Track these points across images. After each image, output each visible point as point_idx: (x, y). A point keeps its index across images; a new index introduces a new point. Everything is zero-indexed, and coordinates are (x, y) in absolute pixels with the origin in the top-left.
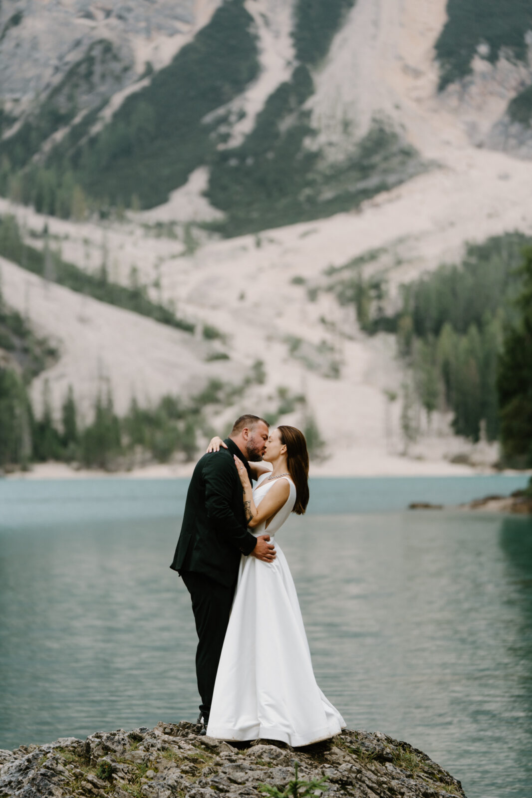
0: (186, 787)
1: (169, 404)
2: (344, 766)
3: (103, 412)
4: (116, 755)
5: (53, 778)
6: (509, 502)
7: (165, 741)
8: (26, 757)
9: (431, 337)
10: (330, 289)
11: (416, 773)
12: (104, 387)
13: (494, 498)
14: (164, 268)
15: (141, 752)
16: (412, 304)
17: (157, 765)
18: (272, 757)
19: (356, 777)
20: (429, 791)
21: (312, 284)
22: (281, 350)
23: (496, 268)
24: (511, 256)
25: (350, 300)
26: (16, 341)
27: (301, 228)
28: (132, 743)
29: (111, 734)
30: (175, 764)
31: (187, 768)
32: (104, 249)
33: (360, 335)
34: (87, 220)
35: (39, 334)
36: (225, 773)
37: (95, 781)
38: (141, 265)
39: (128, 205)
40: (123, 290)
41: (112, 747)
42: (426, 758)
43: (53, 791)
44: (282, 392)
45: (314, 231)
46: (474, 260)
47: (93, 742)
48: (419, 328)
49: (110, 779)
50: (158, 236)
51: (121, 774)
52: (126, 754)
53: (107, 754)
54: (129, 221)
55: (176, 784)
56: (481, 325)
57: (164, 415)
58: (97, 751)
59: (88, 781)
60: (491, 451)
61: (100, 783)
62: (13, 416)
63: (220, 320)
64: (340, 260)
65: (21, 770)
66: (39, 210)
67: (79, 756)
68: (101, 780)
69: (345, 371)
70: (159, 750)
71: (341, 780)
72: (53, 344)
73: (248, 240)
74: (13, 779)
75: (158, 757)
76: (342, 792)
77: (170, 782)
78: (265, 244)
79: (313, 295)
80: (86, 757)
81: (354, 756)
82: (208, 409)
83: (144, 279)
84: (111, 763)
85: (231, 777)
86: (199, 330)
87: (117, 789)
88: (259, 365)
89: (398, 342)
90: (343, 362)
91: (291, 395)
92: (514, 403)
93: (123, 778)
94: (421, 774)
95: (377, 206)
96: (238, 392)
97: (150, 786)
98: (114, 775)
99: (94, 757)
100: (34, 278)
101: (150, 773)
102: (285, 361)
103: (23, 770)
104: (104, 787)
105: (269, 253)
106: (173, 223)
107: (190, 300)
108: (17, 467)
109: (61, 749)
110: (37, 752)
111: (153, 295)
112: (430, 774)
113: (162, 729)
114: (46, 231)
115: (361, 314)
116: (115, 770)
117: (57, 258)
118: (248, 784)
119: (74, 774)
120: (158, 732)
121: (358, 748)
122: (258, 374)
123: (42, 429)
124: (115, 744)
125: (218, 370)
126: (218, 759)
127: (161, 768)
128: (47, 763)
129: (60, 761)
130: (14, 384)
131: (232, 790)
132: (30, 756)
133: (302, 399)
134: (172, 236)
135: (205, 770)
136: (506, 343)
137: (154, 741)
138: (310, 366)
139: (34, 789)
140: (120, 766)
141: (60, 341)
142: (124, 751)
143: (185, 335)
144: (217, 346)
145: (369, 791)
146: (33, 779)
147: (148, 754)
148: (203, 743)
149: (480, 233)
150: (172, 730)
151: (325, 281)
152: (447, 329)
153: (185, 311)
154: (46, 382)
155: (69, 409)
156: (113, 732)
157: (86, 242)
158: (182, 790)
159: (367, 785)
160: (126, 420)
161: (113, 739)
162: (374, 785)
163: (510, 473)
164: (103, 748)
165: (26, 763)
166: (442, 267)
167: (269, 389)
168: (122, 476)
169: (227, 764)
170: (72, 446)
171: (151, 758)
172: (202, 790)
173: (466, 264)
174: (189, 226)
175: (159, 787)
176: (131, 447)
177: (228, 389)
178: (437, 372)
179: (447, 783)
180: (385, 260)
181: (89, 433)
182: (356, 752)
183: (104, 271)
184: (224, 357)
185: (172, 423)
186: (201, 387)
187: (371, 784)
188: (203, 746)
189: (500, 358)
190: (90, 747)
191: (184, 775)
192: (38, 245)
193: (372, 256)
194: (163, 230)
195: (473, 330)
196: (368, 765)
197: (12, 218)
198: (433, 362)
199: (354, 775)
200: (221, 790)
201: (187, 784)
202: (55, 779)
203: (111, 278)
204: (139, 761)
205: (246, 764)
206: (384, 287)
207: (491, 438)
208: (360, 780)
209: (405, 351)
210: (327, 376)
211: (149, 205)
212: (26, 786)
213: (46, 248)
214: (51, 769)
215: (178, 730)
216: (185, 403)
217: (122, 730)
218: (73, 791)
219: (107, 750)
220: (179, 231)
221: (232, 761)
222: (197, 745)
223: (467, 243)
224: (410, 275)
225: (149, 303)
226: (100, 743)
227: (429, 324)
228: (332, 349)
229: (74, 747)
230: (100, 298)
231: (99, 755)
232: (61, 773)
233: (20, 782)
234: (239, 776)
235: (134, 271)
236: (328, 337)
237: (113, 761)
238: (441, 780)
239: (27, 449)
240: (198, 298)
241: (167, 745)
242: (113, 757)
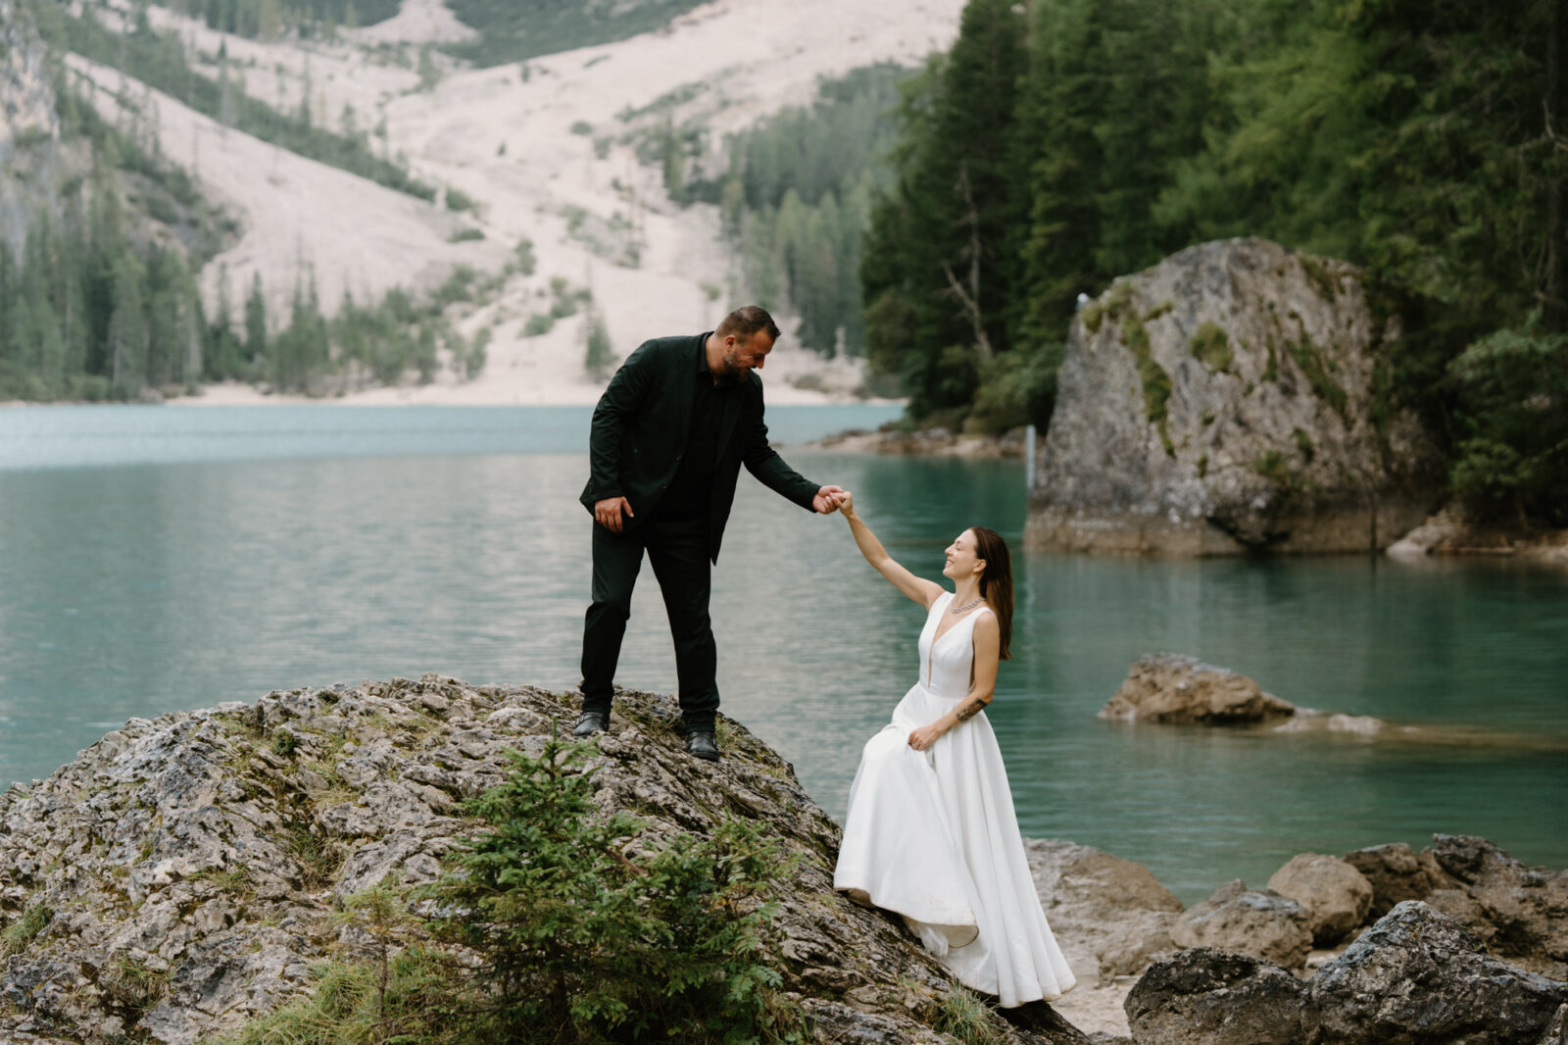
0: (400, 765)
1: (397, 300)
2: (624, 735)
3: (303, 311)
4: (299, 723)
5: (210, 755)
6: (877, 438)
7: (370, 704)
8: (172, 727)
9: (768, 209)
10: (627, 140)
11: (728, 751)
12: (306, 277)
13: (855, 433)
14: (391, 108)
15: (335, 717)
16: (743, 161)
17: (358, 736)
18: (523, 724)
19: (643, 749)
20: (747, 774)
21: (601, 134)
22: (557, 226)
23: (861, 114)
24: (882, 97)
25: (656, 157)
26: (180, 211)
27: (586, 54)
28: (323, 705)
29: (294, 693)
30: (385, 734)
31: (402, 738)
32: (306, 79)
33: (669, 207)
34: (282, 38)
35: (214, 202)
36: (455, 744)
37: (270, 757)
38: (357, 104)
39: (341, 20)
40: (333, 138)
41: (295, 710)
42: (742, 731)
43: (210, 772)
44: (558, 286)
45: (606, 58)
46: (830, 102)
47: (267, 704)
48: (752, 198)
49: (291, 754)
50: (383, 64)
51: (307, 748)
52: (314, 721)
53: (287, 720)
54: (342, 42)
55: (385, 761)
56: (838, 193)
57: (390, 315)
58: (272, 716)
59: (260, 758)
60: (851, 371)
61: (277, 760)
62: (175, 317)
63: (470, 183)
64: (640, 101)
65: (164, 745)
66: (212, 25)
67: (248, 725)
68: (278, 757)
69: (647, 256)
70: (361, 714)
71: (620, 752)
72: (232, 215)
73: (511, 71)
74: (153, 758)
75: (361, 724)
76: (622, 769)
77: (377, 758)
78: (535, 75)
79: (602, 149)
80: (258, 727)
81: (642, 726)
82: (453, 309)
83: (362, 124)
84: (292, 732)
85: (464, 749)
86: (440, 197)
87: (301, 769)
88: (525, 247)
89: (722, 216)
90: (644, 245)
91: (570, 290)
92: (885, 299)
93: (309, 754)
94: (737, 752)
95: (694, 23)
96: (496, 285)
97: (348, 765)
98: (296, 750)
99: (269, 725)
100: (205, 121)
101: (349, 746)
102: (562, 242)
103: (169, 746)
104: (283, 767)
105: (540, 86)
106: (405, 44)
107: (427, 155)
108: (183, 389)
109: (222, 716)
110: (188, 720)
111: (375, 145)
112: (749, 752)
113: (367, 690)
114: (222, 52)
115: (669, 176)
116: (297, 743)
117: (238, 91)
118: (488, 759)
119: (240, 748)
120: (363, 692)
121: (647, 715)
122: (524, 260)
123: (216, 336)
124: (299, 706)
125: (467, 254)
126: (446, 726)
127: (364, 740)
128: (202, 734)
129: (219, 731)
130: (177, 270)
131: (465, 768)
132: (177, 726)
133: (586, 296)
134: (403, 63)
135: (427, 740)
136: (873, 216)
137: (356, 702)
138: (598, 249)
139: (182, 770)
140: (306, 737)
141: (244, 210)
142: (312, 717)
143: (422, 204)
144: (466, 219)
145: (661, 769)
146: (181, 756)
147: (346, 719)
148: (425, 705)
149: (839, 62)
150: (381, 691)
151: (619, 129)
152: (791, 198)
153: (420, 170)
154: (223, 267)
155: (256, 307)
156: (295, 690)
157: (280, 70)
158: (394, 769)
159: (658, 761)
160: (337, 321)
161: (295, 700)
162: (669, 761)
163: (877, 403)
164: (281, 713)
165: (172, 736)
166: (785, 111)
167: (539, 280)
168: (329, 402)
169: (458, 731)
170: (259, 359)
171: (351, 725)
172: (423, 768)
173: (817, 106)
174: (427, 48)
175: (362, 765)
176: (343, 361)
177: (481, 281)
178: (776, 260)
179: (773, 765)
180: (705, 100)
181: (283, 341)
182: (644, 719)
183: (305, 110)
184: (476, 236)
185: (402, 328)
186: (443, 277)
187: (663, 760)
188: (425, 710)
189: (866, 236)
190: (263, 713)
191: (397, 749)
192: (212, 73)
193: (687, 94)
194: (389, 54)
195: (828, 199)
196: (661, 738)
197: (174, 35)
198: (772, 246)
199: (640, 747)
200: (450, 768)
201: (402, 761)
202: (213, 756)
203: (316, 123)
204: (333, 730)
205: (488, 732)
206: (703, 138)
207: (852, 353)
208: (648, 754)
209: (732, 230)
210: (621, 264)
211: (369, 21)
212: (171, 766)
213: (223, 77)
214: (207, 742)
215: (391, 691)
216: (421, 300)
217: (309, 688)
218: (239, 773)
219: (287, 714)
220: (413, 56)
221: (463, 727)
222: (416, 707)
223: (820, 77)
224: (740, 121)
225: (370, 156)
226: (277, 705)
227: (766, 192)
228: (629, 225)
229: (241, 714)
230: (298, 151)
231: (276, 723)
232: (221, 746)
233: (162, 763)
234: (476, 747)
235: (349, 111)
236: (624, 208)
237: (296, 730)
238: (765, 761)
239: (194, 364)
240: (436, 152)
241: (373, 708)
242: (296, 725)
